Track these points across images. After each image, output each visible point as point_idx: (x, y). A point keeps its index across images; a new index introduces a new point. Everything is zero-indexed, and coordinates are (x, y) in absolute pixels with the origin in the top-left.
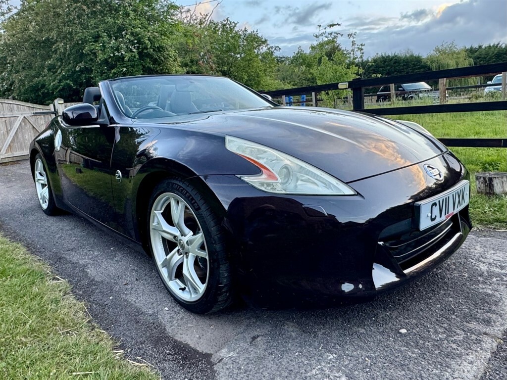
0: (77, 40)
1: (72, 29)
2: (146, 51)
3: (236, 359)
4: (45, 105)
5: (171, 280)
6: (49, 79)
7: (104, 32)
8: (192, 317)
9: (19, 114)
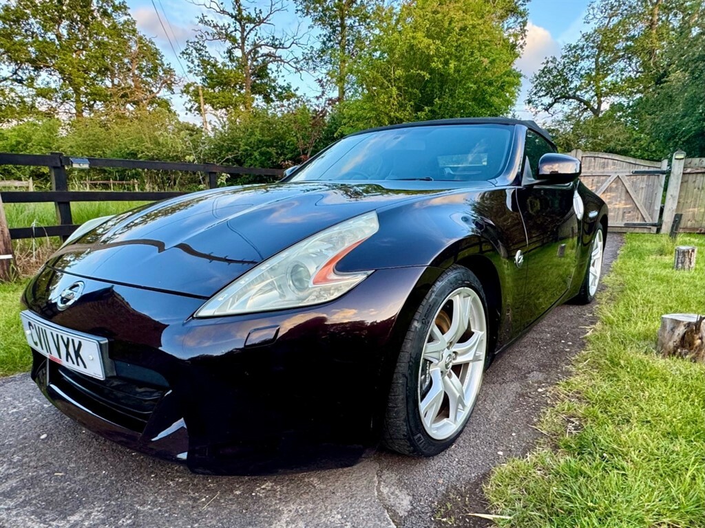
4: (655, 161)
9: (612, 172)
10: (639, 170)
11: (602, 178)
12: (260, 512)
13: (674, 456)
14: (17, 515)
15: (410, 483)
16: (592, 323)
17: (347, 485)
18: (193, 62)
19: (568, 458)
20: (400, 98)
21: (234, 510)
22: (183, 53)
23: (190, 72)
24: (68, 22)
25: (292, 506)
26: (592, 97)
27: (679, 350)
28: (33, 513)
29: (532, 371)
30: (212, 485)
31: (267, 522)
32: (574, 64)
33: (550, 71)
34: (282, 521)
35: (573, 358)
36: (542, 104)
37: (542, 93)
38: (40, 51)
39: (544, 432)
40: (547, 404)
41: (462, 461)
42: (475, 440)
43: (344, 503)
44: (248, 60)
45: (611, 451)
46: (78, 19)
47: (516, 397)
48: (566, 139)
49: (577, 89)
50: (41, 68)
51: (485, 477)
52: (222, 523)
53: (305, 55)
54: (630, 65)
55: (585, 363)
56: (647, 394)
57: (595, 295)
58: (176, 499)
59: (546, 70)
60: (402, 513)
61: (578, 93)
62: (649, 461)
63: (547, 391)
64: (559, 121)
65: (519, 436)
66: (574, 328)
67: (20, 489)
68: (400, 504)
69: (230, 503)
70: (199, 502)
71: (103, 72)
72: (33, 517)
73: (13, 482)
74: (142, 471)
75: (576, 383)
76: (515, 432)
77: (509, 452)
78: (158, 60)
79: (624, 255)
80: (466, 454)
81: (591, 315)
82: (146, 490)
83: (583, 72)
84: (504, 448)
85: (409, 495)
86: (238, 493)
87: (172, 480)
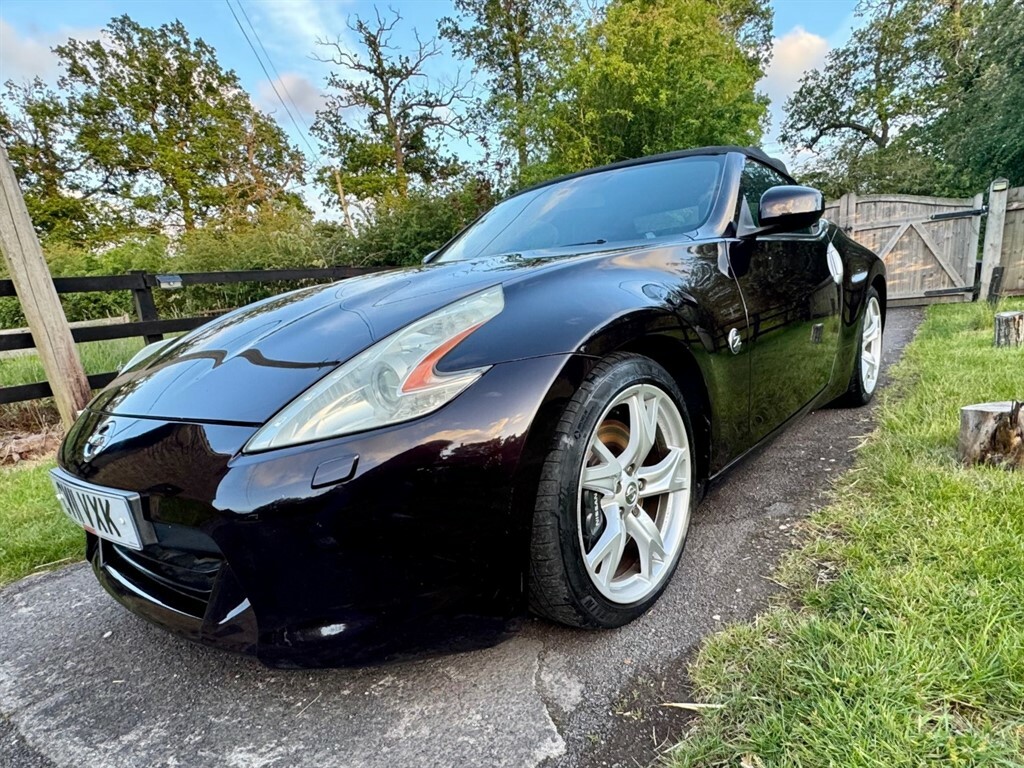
9: (901, 221)
10: (941, 213)
11: (887, 231)
12: (372, 717)
13: (969, 603)
14: (57, 738)
15: (584, 666)
16: (868, 430)
17: (496, 673)
18: (327, 140)
19: (813, 618)
20: (596, 152)
21: (338, 716)
22: (312, 129)
23: (323, 153)
24: (164, 107)
25: (417, 707)
26: (874, 121)
27: (989, 455)
28: (77, 733)
29: (774, 502)
30: (313, 684)
31: (380, 730)
32: (845, 77)
33: (810, 92)
34: (400, 728)
35: (835, 480)
36: (802, 140)
37: (802, 124)
38: (132, 149)
39: (783, 584)
40: (791, 545)
41: (661, 632)
42: (682, 601)
43: (487, 699)
44: (396, 127)
45: (876, 604)
46: (177, 101)
47: (747, 539)
48: (839, 184)
49: (852, 112)
50: (137, 171)
51: (691, 652)
52: (319, 734)
53: (470, 112)
54: (926, 69)
55: (851, 486)
56: (936, 519)
57: (873, 393)
58: (263, 705)
59: (804, 90)
60: (567, 708)
61: (853, 118)
62: (931, 613)
63: (792, 527)
64: (826, 161)
65: (746, 592)
66: (840, 439)
67: (67, 704)
68: (566, 695)
69: (334, 706)
70: (293, 707)
71: (214, 166)
72: (76, 739)
73: (60, 696)
74: (224, 671)
75: (836, 513)
76: (740, 587)
77: (729, 615)
78: (281, 142)
79: (922, 335)
80: (668, 621)
81: (867, 420)
82: (226, 697)
83: (858, 88)
84: (723, 610)
85: (580, 682)
86: (346, 692)
87: (261, 681)
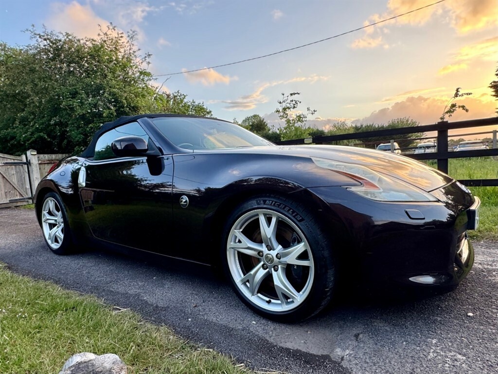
0: (53, 96)
1: (48, 85)
2: (122, 110)
3: (355, 355)
4: (16, 155)
5: (253, 295)
6: (20, 132)
7: (82, 90)
8: (283, 327)
